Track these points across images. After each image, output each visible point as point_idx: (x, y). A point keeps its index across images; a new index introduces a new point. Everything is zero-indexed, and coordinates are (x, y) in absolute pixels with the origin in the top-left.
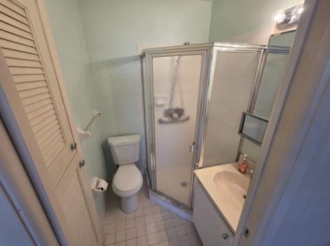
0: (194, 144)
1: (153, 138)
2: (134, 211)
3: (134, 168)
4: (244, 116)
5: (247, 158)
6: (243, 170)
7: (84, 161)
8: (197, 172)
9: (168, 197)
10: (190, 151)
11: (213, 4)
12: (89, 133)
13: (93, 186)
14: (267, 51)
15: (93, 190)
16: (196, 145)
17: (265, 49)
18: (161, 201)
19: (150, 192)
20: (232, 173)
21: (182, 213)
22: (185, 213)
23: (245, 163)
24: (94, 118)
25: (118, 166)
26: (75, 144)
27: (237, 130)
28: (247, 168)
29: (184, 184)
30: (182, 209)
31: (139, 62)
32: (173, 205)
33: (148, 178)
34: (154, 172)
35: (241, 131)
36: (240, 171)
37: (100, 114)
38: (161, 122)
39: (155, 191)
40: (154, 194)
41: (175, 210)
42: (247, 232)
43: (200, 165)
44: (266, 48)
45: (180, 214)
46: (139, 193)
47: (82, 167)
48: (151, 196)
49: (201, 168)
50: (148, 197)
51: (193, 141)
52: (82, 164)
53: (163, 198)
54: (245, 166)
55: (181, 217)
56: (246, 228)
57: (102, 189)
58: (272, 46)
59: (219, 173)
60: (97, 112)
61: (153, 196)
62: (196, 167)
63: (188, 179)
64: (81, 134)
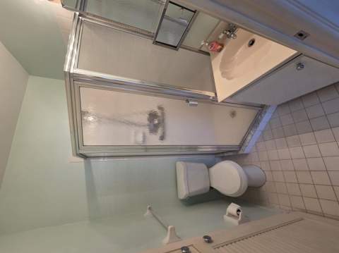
0: (188, 101)
1: (181, 147)
2: (263, 171)
3: (213, 169)
4: (157, 43)
5: (205, 42)
6: (220, 47)
7: (205, 237)
8: (220, 99)
9: (248, 133)
10: (196, 105)
11: (34, 75)
12: (169, 227)
13: (235, 222)
14: (82, 13)
15: (240, 223)
16: (188, 98)
17: (79, 16)
18: (251, 140)
19: (241, 152)
20: (222, 60)
21: (266, 118)
22: (267, 114)
23: (211, 44)
24: (154, 216)
25: (211, 188)
26: (182, 249)
27: (173, 51)
28: (217, 42)
29: (233, 114)
30: (262, 117)
31: (92, 160)
32: (257, 127)
33: (226, 154)
34: (219, 147)
35: (175, 48)
36: (220, 50)
37: (150, 208)
38: (162, 138)
39: (240, 147)
40: (243, 148)
41: (262, 125)
42: (301, 35)
43: (212, 95)
44: (78, 13)
45: (267, 120)
46: (242, 165)
47: (212, 239)
48: (245, 152)
49: (216, 94)
50: (247, 154)
51: (184, 101)
52: (208, 240)
53: (249, 138)
54: (215, 44)
55: (271, 119)
56: (295, 36)
57: (238, 211)
58: (76, 7)
59: (222, 74)
60: (148, 212)
61: (246, 150)
62: (215, 99)
63: (228, 109)
64: (171, 238)
